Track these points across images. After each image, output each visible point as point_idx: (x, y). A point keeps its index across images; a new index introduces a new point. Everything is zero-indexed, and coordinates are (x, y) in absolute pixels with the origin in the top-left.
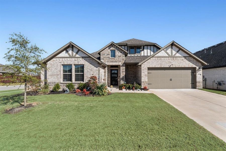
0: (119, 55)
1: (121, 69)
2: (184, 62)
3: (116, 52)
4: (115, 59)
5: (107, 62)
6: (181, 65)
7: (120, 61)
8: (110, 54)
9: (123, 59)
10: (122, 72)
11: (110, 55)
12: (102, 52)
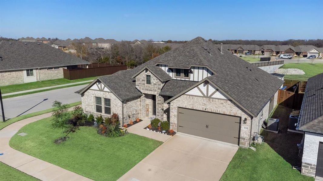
0: (155, 82)
1: (156, 100)
2: (224, 107)
3: (151, 78)
4: (150, 87)
5: (142, 89)
6: (218, 110)
7: (156, 91)
8: (146, 80)
9: (159, 88)
10: (158, 103)
11: (146, 82)
12: (137, 76)
